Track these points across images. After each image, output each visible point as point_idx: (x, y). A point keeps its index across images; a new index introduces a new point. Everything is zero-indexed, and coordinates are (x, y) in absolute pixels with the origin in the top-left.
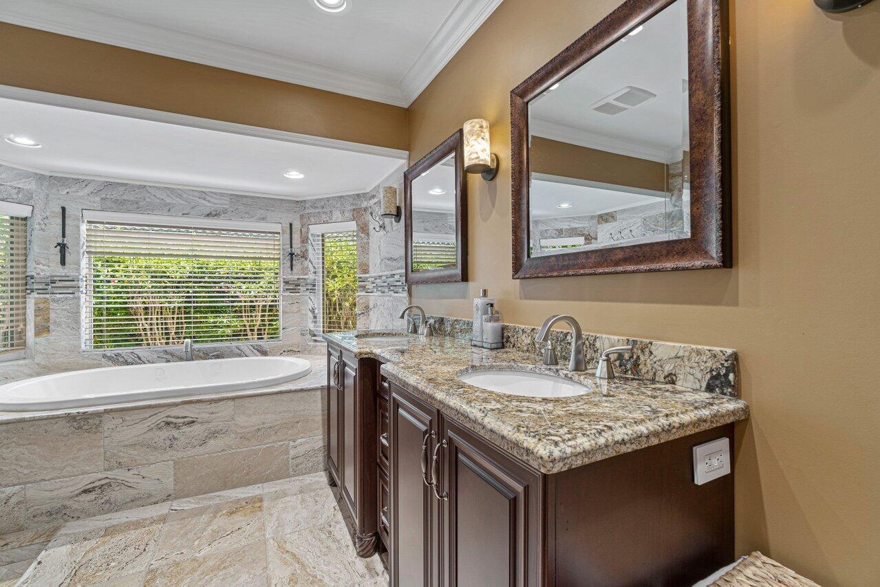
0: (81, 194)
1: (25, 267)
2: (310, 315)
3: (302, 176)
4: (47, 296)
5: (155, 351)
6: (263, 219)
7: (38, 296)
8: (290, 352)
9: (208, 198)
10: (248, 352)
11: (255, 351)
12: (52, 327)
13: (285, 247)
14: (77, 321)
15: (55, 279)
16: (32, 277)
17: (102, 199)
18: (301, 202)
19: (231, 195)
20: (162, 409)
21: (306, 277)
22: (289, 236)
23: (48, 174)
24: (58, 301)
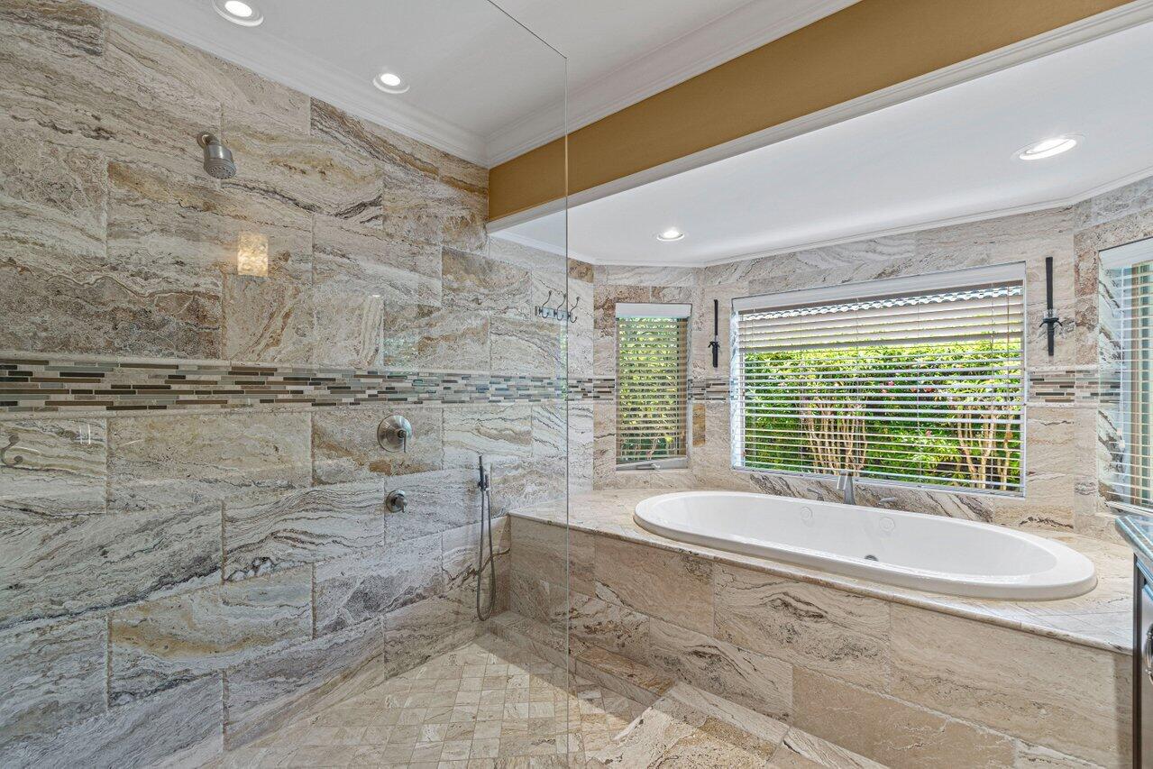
0: (730, 282)
1: (685, 370)
2: (1103, 451)
3: (1071, 143)
4: (703, 402)
5: (807, 480)
6: (983, 263)
7: (695, 402)
8: (1046, 523)
9: (879, 248)
10: (950, 507)
11: (965, 508)
12: (707, 436)
13: (1033, 309)
14: (728, 431)
15: (710, 382)
16: (691, 381)
17: (750, 282)
18: (1078, 206)
19: (919, 233)
20: (778, 580)
21: (1091, 367)
22: (1044, 285)
23: (703, 266)
24: (710, 407)
